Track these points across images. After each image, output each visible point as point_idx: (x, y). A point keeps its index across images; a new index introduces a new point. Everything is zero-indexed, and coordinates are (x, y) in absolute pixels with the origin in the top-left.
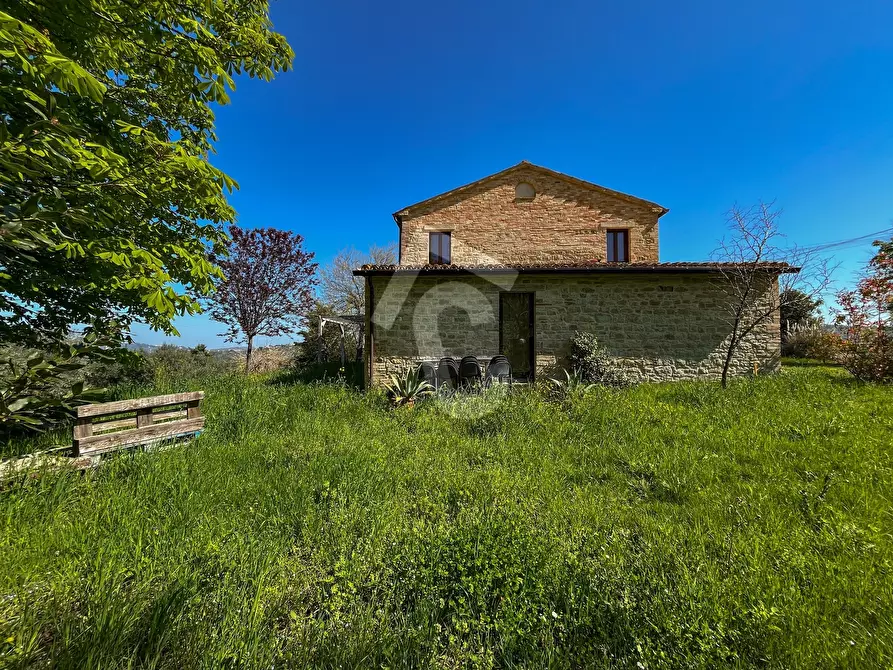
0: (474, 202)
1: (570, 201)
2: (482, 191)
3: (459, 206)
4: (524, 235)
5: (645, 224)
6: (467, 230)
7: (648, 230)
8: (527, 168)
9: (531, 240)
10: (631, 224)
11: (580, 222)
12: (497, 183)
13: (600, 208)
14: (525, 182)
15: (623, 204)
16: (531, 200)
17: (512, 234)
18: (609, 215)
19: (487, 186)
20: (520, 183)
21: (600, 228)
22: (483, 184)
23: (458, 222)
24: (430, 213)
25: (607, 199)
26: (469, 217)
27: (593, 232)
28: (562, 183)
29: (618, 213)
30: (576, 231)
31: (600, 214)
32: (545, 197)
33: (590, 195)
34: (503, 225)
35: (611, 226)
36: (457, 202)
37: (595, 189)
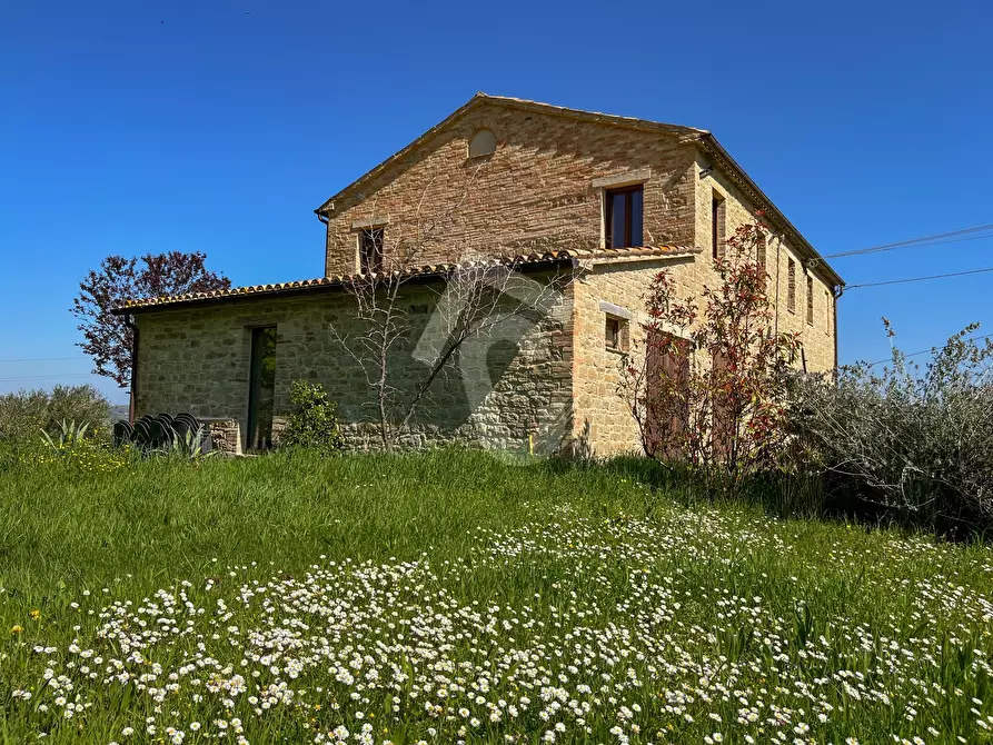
0: (414, 174)
1: (544, 148)
2: (424, 156)
3: (395, 185)
4: (477, 219)
5: (668, 170)
6: (404, 221)
7: (676, 180)
8: (482, 105)
9: (487, 226)
10: (645, 173)
11: (561, 183)
12: (443, 137)
13: (592, 153)
14: (482, 128)
15: (632, 137)
16: (488, 158)
17: (461, 220)
18: (607, 164)
19: (431, 144)
20: (476, 131)
21: (592, 191)
22: (423, 144)
23: (393, 211)
24: (361, 202)
25: (607, 134)
26: (407, 202)
27: (580, 198)
28: (535, 119)
29: (622, 158)
30: (554, 200)
31: (593, 163)
32: (509, 149)
33: (577, 133)
34: (451, 205)
35: (608, 183)
36: (394, 178)
37: (583, 119)
